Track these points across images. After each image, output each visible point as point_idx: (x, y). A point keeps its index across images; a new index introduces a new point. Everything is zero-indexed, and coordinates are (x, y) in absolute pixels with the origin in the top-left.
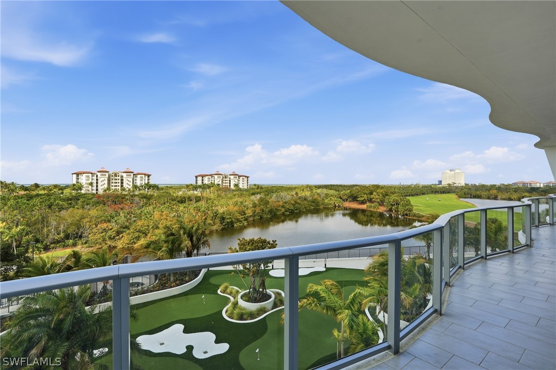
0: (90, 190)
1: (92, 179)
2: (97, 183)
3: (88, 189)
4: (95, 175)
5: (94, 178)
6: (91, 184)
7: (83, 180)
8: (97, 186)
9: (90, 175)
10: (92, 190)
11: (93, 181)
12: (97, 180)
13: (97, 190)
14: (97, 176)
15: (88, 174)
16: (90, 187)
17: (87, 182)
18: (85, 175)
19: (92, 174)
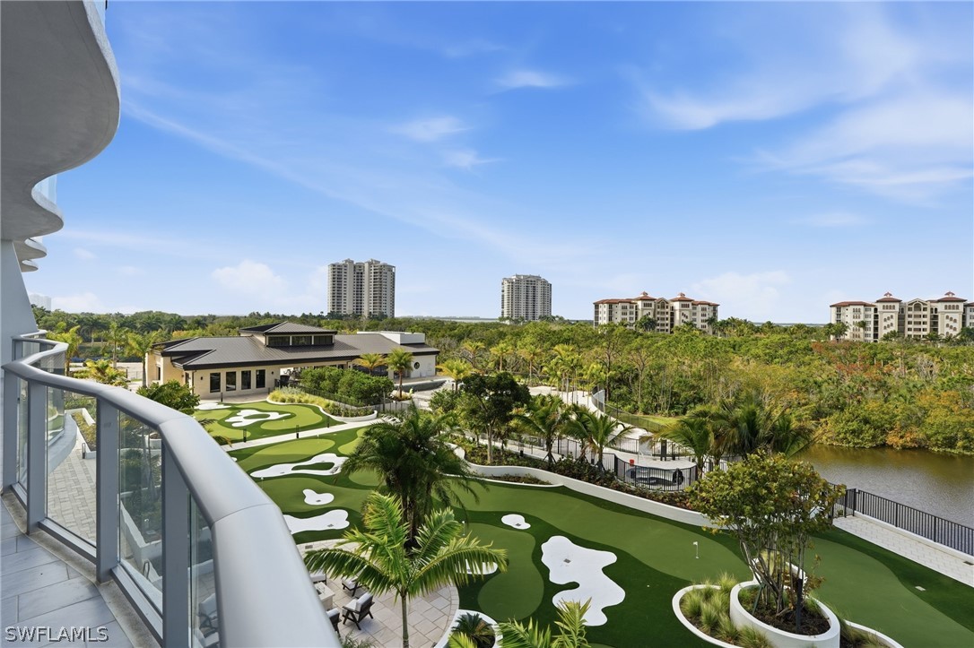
0: (862, 336)
1: (866, 316)
2: (876, 323)
3: (857, 333)
4: (873, 309)
5: (868, 313)
6: (863, 325)
7: (848, 317)
8: (876, 329)
9: (862, 308)
10: (866, 335)
11: (868, 319)
12: (876, 317)
13: (876, 336)
14: (876, 310)
15: (858, 307)
16: (862, 329)
17: (855, 320)
18: (851, 308)
19: (865, 305)
